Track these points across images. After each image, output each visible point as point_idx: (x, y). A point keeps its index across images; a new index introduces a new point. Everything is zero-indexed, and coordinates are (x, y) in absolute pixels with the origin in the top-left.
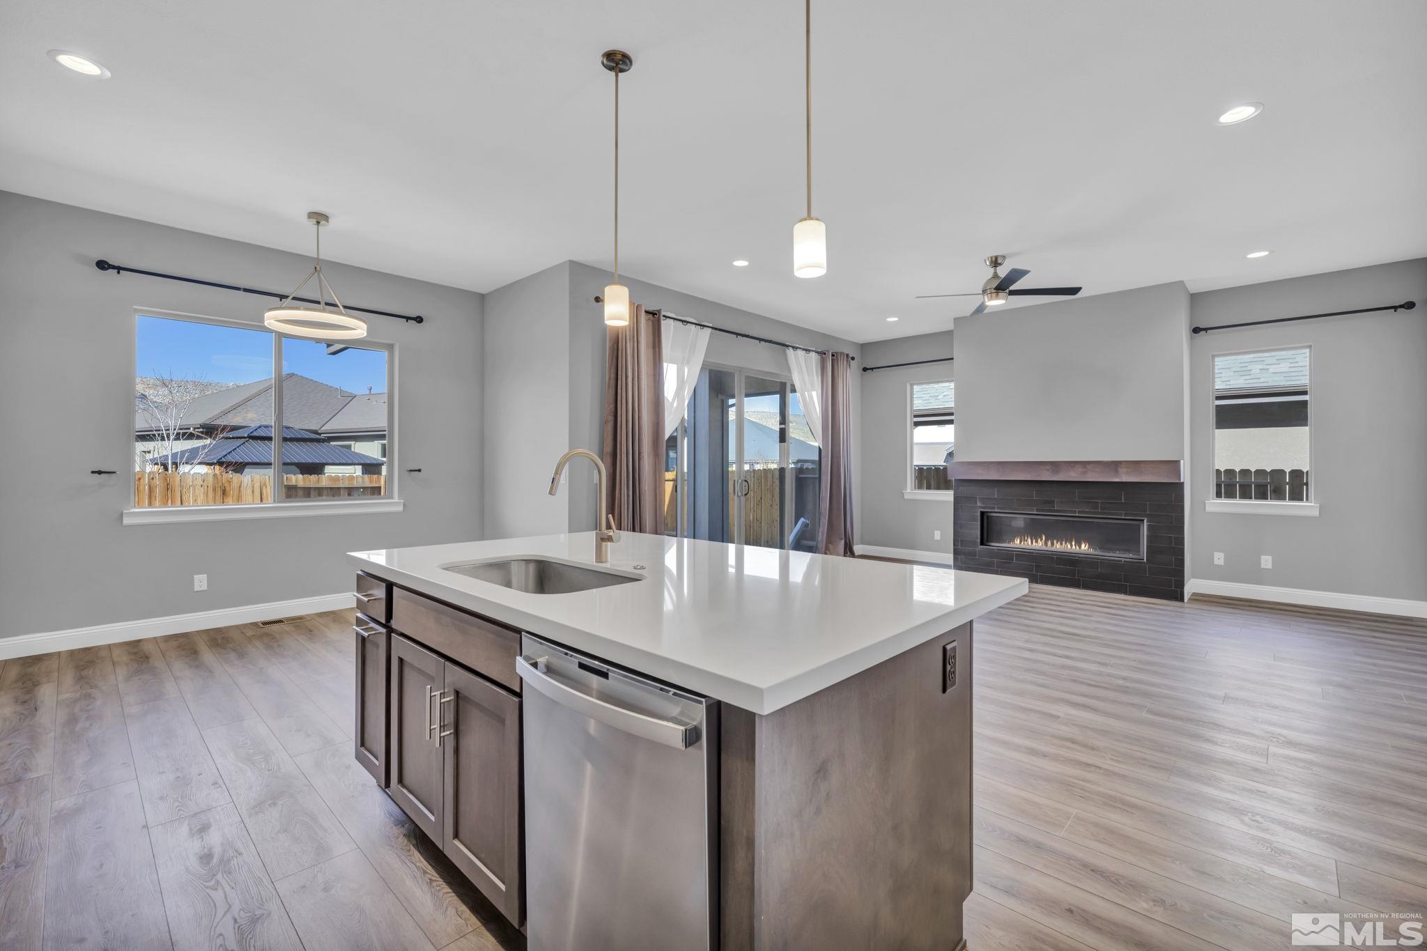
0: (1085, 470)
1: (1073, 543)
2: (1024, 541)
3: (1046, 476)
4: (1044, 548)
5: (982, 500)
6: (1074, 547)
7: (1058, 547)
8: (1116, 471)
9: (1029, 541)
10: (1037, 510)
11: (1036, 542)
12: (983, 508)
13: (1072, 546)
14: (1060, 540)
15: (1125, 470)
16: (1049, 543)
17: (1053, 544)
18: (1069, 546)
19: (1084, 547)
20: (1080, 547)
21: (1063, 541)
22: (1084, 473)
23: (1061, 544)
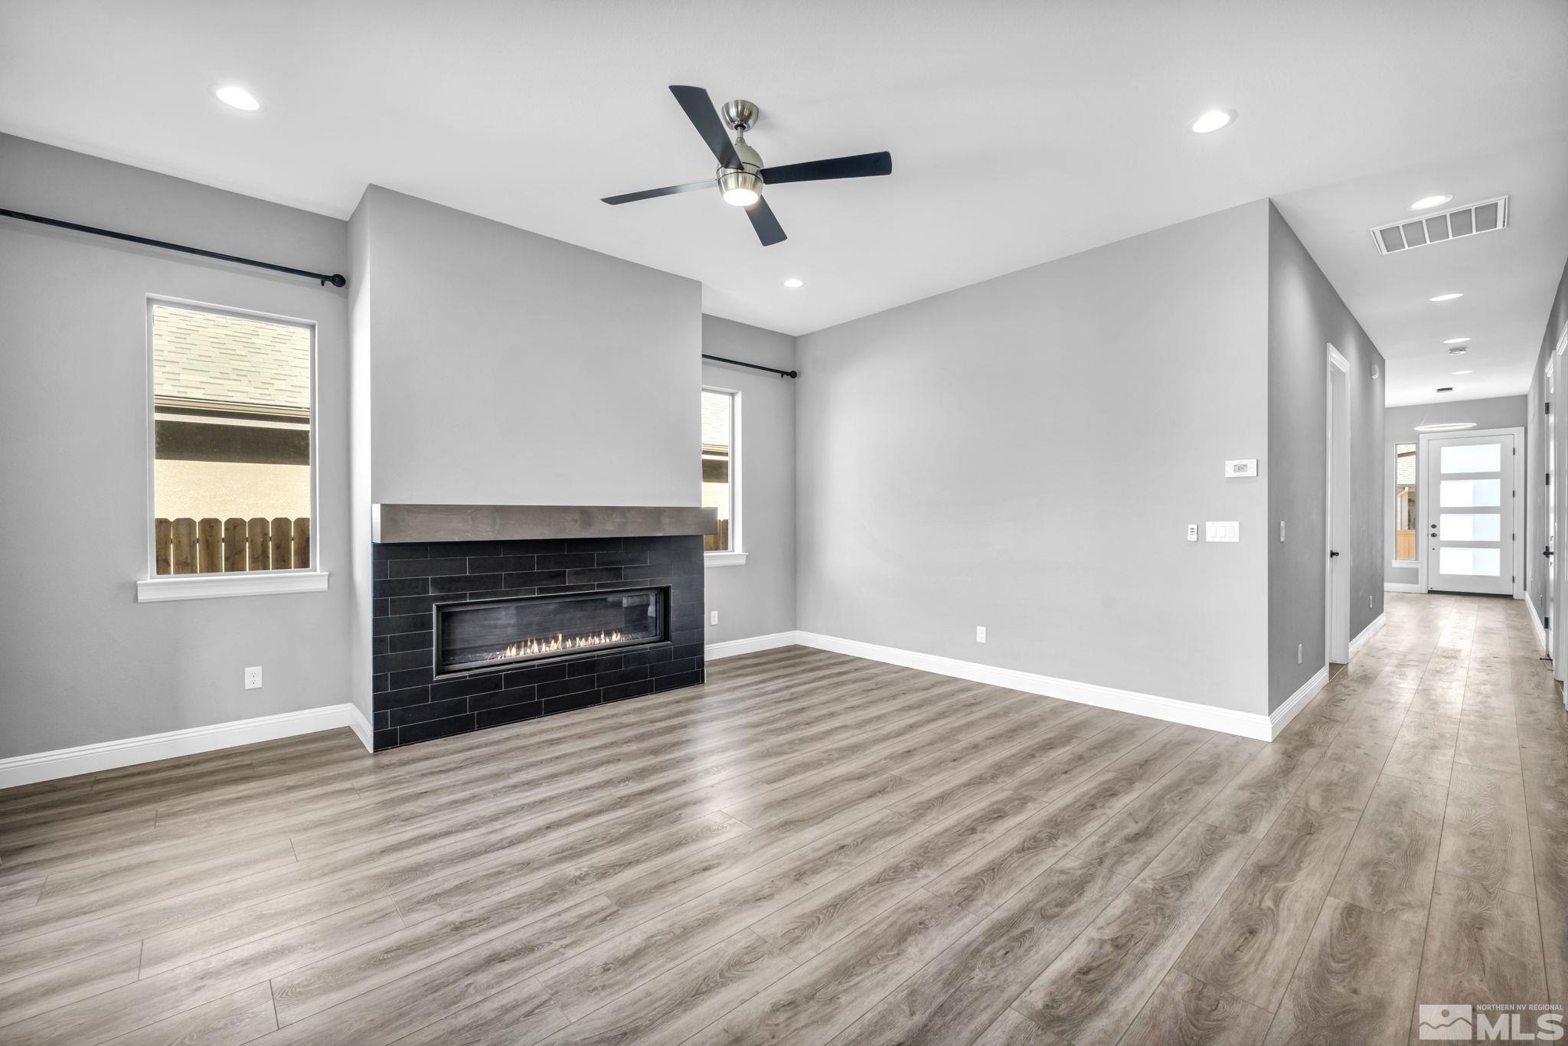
0: (624, 520)
1: (603, 636)
2: (528, 646)
5: (439, 584)
6: (603, 641)
7: (582, 644)
9: (536, 644)
10: (539, 590)
11: (549, 643)
12: (443, 599)
13: (600, 640)
14: (584, 635)
16: (569, 644)
17: (574, 643)
18: (597, 642)
19: (616, 638)
20: (611, 638)
21: (588, 636)
23: (587, 641)
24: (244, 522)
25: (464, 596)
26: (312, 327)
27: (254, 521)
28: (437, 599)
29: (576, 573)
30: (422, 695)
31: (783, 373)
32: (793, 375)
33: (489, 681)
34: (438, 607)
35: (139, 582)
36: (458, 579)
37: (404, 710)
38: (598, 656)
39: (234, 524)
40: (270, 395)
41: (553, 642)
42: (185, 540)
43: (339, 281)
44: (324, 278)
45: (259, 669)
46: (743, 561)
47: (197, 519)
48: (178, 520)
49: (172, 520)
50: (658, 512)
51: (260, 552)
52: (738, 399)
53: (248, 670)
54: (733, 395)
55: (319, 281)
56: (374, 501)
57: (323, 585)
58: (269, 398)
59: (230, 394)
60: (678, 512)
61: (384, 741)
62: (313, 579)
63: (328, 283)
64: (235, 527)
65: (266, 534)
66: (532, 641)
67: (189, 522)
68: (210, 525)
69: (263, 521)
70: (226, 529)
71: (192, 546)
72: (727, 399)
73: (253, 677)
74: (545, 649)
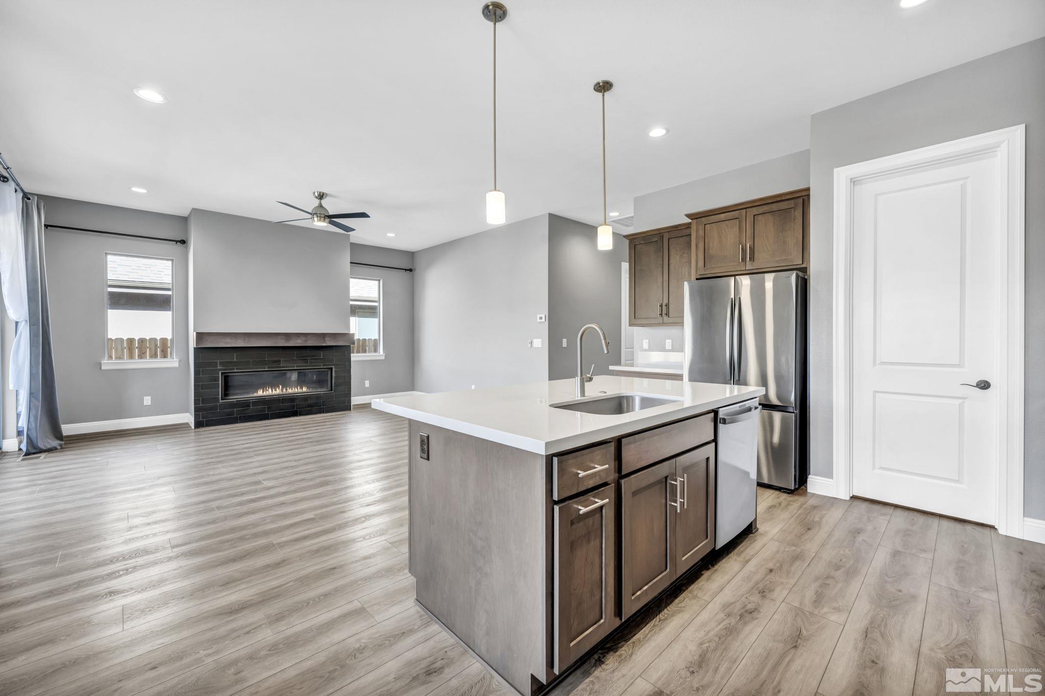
0: (306, 339)
1: (299, 388)
2: (266, 391)
3: (282, 343)
4: (281, 393)
5: (222, 363)
6: (299, 390)
7: (290, 391)
8: (324, 341)
9: (270, 390)
10: (269, 368)
11: (276, 390)
12: (224, 369)
13: (298, 389)
15: (329, 338)
16: (284, 390)
17: (286, 390)
18: (296, 390)
19: (305, 389)
20: (302, 389)
21: (292, 387)
22: (306, 341)
23: (292, 389)
24: (146, 339)
25: (234, 369)
26: (172, 260)
27: (151, 339)
28: (221, 370)
29: (286, 361)
30: (215, 408)
31: (406, 270)
32: (411, 270)
33: (245, 404)
34: (222, 373)
35: (102, 362)
36: (231, 362)
37: (207, 413)
38: (296, 396)
39: (142, 341)
40: (161, 277)
41: (277, 389)
42: (119, 348)
43: (183, 242)
44: (177, 242)
45: (149, 397)
46: (383, 358)
47: (125, 338)
48: (116, 339)
49: (114, 338)
50: (323, 336)
51: (154, 353)
52: (381, 282)
53: (145, 398)
54: (379, 280)
55: (175, 242)
56: (194, 331)
57: (176, 365)
58: (160, 279)
59: (141, 277)
60: (334, 336)
61: (199, 424)
62: (173, 362)
63: (179, 243)
64: (142, 342)
65: (157, 345)
66: (269, 388)
67: (122, 340)
68: (131, 341)
69: (155, 339)
70: (138, 343)
71: (123, 350)
72: (377, 282)
73: (147, 401)
74: (274, 392)
